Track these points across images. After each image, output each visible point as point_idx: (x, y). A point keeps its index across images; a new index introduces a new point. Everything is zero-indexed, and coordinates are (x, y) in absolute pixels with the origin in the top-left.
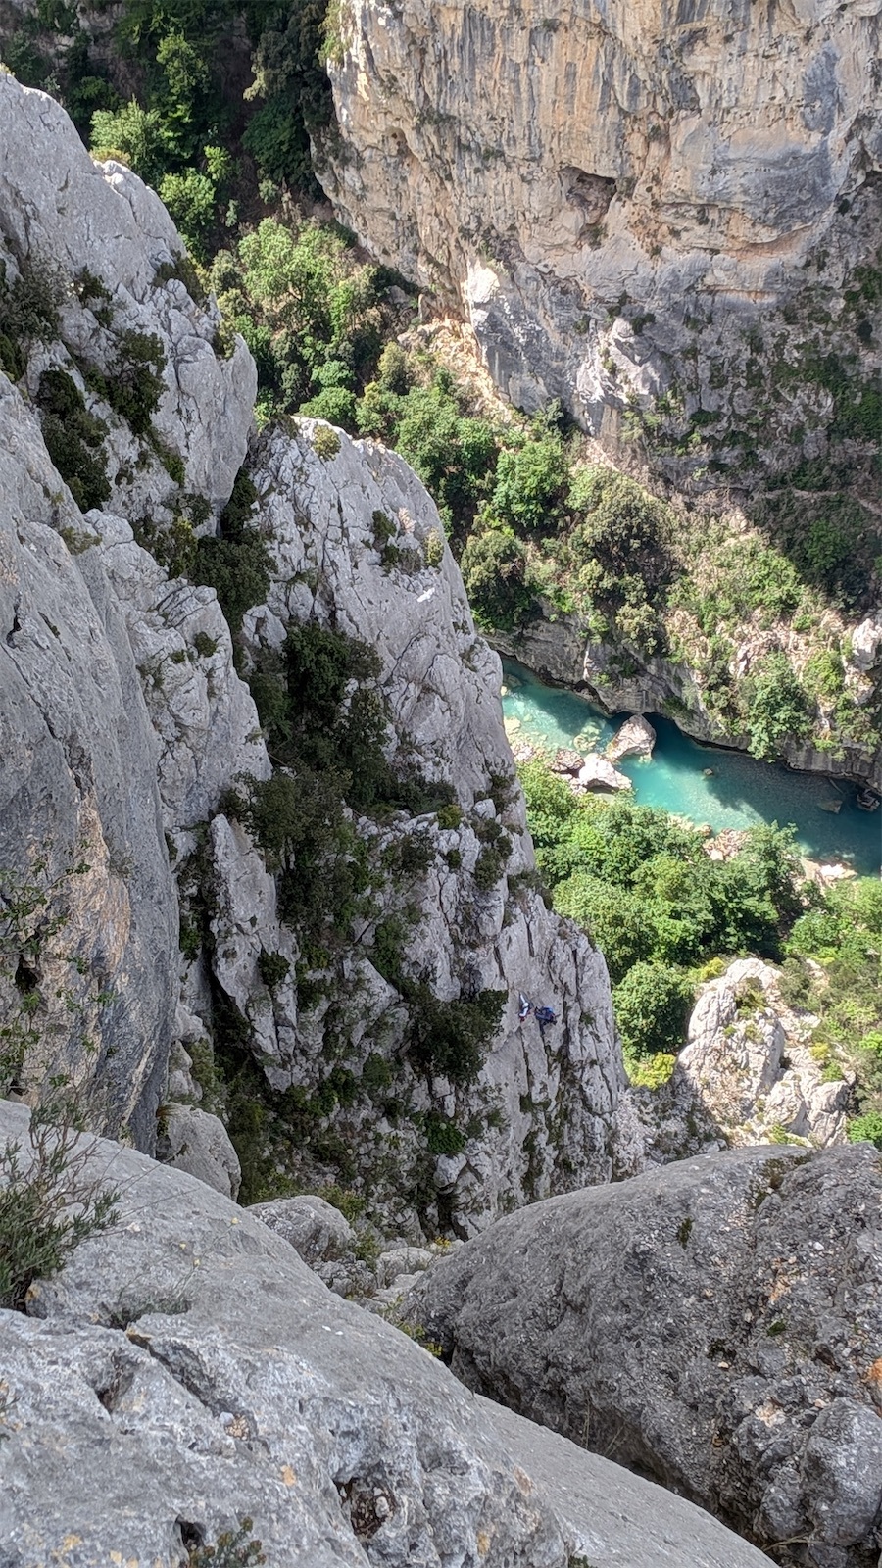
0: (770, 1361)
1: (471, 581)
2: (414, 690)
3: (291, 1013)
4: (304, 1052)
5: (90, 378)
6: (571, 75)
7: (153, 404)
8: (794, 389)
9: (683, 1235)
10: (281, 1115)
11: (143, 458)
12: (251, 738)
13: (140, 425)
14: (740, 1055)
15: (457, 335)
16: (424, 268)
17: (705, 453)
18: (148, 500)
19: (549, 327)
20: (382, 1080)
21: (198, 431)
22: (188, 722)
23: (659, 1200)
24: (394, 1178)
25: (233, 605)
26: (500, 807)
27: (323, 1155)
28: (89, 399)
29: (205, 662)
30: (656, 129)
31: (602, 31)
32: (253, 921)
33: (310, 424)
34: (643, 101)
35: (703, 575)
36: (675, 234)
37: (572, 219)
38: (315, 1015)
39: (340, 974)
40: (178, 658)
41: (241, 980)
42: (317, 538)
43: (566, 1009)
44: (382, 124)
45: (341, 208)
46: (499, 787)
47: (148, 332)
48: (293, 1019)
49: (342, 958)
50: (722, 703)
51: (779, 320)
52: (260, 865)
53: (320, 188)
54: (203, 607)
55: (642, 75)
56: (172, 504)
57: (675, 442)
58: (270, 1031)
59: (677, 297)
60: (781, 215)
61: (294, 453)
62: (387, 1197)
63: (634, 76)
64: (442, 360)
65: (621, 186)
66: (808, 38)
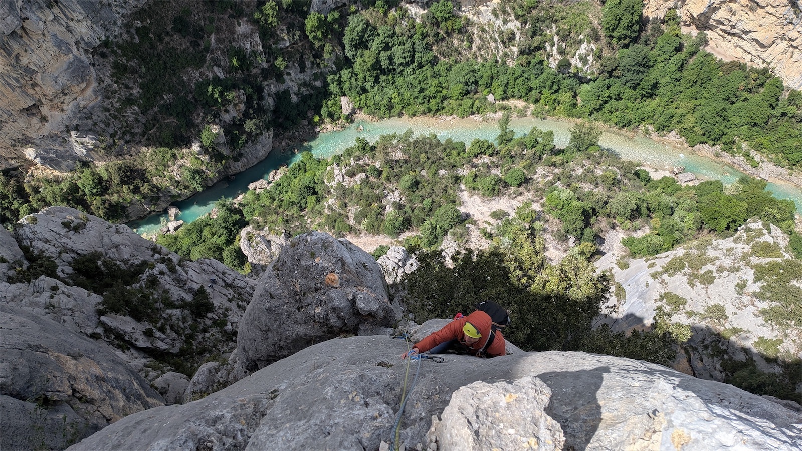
0: (309, 301)
1: (102, 215)
2: (114, 250)
3: (163, 336)
4: (175, 340)
8: (126, 112)
9: (272, 296)
10: (184, 356)
12: (89, 295)
14: (259, 249)
15: (38, 169)
16: (13, 162)
17: (122, 142)
19: (57, 147)
20: (196, 328)
22: (70, 306)
23: (261, 296)
24: (220, 341)
26: (160, 253)
27: (201, 353)
29: (60, 291)
30: (32, 84)
32: (133, 328)
33: (23, 220)
34: (21, 81)
35: (150, 167)
37: (35, 121)
38: (169, 331)
39: (164, 318)
40: (52, 297)
41: (145, 342)
42: (55, 242)
43: (218, 276)
46: (155, 249)
48: (165, 337)
49: (161, 315)
50: (183, 188)
51: (106, 100)
52: (122, 317)
54: (45, 281)
55: (15, 75)
56: (11, 268)
57: (113, 146)
58: (163, 344)
59: (79, 116)
60: (81, 78)
61: (27, 229)
62: (222, 346)
63: (13, 77)
64: (41, 177)
65: (38, 103)
66: (44, 35)
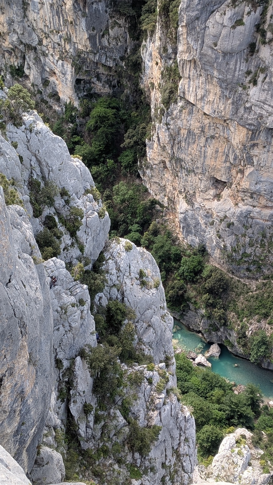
1: (169, 295)
2: (145, 325)
3: (91, 424)
4: (94, 438)
5: (60, 219)
6: (217, 152)
7: (78, 228)
10: (84, 458)
11: (72, 244)
12: (92, 333)
13: (73, 234)
15: (174, 221)
16: (166, 201)
17: (245, 266)
18: (72, 257)
19: (202, 222)
20: (117, 451)
21: (90, 238)
22: (73, 325)
25: (93, 292)
26: (167, 366)
27: (95, 473)
28: (59, 225)
29: (81, 307)
30: (240, 170)
31: (228, 140)
32: (84, 392)
33: (124, 241)
34: (237, 161)
35: (241, 303)
36: (243, 200)
37: (212, 192)
38: (99, 426)
39: (109, 414)
40: (73, 305)
41: (77, 411)
42: (122, 275)
43: (180, 435)
44: (160, 158)
45: (145, 181)
46: (168, 360)
47: (80, 208)
48: (92, 427)
49: (110, 408)
50: (242, 343)
52: (89, 374)
53: (139, 174)
54: (83, 291)
55: (238, 154)
56: (79, 259)
58: (84, 429)
59: (241, 218)
61: (118, 248)
63: (236, 154)
64: (169, 228)
65: (228, 184)
